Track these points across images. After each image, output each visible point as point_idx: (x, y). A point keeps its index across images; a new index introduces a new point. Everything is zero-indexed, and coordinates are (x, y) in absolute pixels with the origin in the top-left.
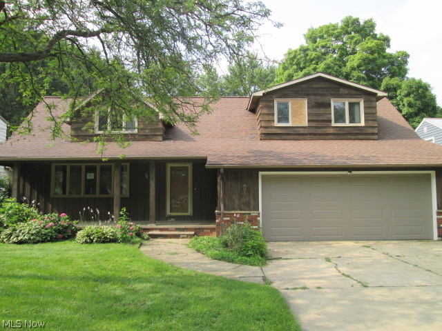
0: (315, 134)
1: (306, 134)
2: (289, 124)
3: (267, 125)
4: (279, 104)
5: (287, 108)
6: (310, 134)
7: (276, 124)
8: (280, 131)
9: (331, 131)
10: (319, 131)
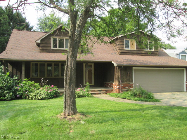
0: (138, 53)
1: (135, 53)
2: (130, 49)
3: (122, 49)
4: (126, 41)
5: (128, 42)
6: (137, 53)
7: (125, 49)
8: (126, 52)
9: (143, 52)
10: (139, 52)
